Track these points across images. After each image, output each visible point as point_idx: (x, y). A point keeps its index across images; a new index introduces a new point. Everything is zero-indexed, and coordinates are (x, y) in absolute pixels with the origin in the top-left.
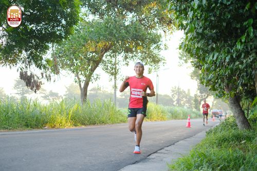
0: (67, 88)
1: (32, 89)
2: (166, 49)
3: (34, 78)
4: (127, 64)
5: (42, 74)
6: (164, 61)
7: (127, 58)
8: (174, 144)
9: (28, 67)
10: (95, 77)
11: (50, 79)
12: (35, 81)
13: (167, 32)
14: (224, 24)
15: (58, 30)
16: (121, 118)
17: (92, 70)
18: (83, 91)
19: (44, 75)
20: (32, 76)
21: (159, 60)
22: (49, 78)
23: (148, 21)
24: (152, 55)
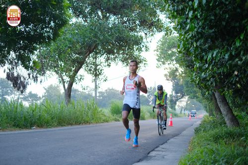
0: (45, 89)
1: (18, 90)
2: (146, 51)
3: (20, 79)
4: (109, 65)
5: (29, 75)
6: (145, 62)
7: (109, 59)
8: (166, 142)
9: (15, 68)
10: (79, 78)
11: (37, 80)
12: (21, 82)
13: (148, 34)
14: (224, 23)
15: (47, 32)
16: (104, 118)
17: (76, 71)
18: (67, 91)
19: (31, 76)
20: (18, 77)
21: (141, 62)
22: (35, 79)
23: (129, 24)
24: (134, 57)
